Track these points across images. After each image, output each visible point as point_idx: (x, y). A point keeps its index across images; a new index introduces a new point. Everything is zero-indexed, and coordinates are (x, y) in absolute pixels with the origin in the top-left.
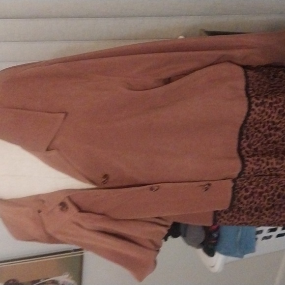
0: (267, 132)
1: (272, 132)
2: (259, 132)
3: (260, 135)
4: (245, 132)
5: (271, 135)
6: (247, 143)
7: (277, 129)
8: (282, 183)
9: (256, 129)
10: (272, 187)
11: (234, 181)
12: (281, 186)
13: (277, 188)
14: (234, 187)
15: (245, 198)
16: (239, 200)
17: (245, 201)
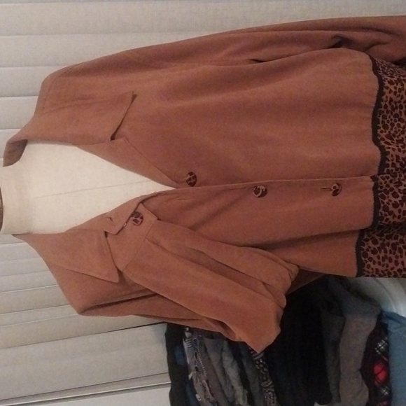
11: (374, 178)
14: (375, 189)
15: (395, 205)
16: (386, 209)
17: (396, 211)
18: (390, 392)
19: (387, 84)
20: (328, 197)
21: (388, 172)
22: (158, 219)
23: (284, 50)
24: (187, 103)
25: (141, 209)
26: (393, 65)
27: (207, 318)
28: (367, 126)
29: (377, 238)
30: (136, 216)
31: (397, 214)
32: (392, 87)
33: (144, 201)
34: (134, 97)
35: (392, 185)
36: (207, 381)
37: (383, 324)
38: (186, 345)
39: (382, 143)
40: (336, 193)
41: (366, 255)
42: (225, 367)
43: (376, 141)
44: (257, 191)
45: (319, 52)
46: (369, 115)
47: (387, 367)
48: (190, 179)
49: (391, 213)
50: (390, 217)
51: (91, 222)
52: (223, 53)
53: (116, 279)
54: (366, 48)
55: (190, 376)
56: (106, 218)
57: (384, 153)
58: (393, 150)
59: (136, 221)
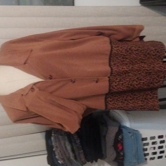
0: (122, 60)
1: (124, 59)
2: (118, 59)
3: (119, 60)
4: (112, 59)
5: (124, 61)
6: (113, 63)
7: (127, 58)
8: (132, 79)
9: (117, 58)
10: (127, 81)
11: (109, 77)
12: (132, 81)
13: (130, 81)
14: (109, 81)
15: (116, 86)
16: (113, 87)
17: (116, 88)
18: (124, 153)
19: (114, 48)
20: (95, 83)
21: (114, 75)
22: (40, 90)
23: (82, 36)
24: (49, 53)
25: (34, 87)
26: (117, 42)
27: (56, 123)
28: (107, 61)
29: (111, 97)
30: (32, 89)
31: (116, 89)
32: (115, 49)
33: (35, 84)
34: (32, 51)
35: (115, 80)
36: (60, 151)
37: (121, 129)
38: (52, 138)
39: (112, 66)
40: (97, 82)
41: (108, 103)
42: (66, 145)
43: (110, 65)
44: (72, 81)
45: (93, 37)
46: (108, 57)
47: (122, 144)
48: (50, 77)
49: (114, 88)
50: (114, 90)
51: (18, 91)
52: (61, 37)
53: (25, 110)
54: (109, 36)
55: (54, 149)
56: (22, 90)
57: (112, 69)
58: (115, 68)
59: (32, 91)
